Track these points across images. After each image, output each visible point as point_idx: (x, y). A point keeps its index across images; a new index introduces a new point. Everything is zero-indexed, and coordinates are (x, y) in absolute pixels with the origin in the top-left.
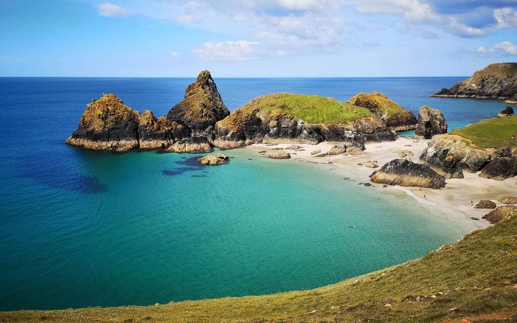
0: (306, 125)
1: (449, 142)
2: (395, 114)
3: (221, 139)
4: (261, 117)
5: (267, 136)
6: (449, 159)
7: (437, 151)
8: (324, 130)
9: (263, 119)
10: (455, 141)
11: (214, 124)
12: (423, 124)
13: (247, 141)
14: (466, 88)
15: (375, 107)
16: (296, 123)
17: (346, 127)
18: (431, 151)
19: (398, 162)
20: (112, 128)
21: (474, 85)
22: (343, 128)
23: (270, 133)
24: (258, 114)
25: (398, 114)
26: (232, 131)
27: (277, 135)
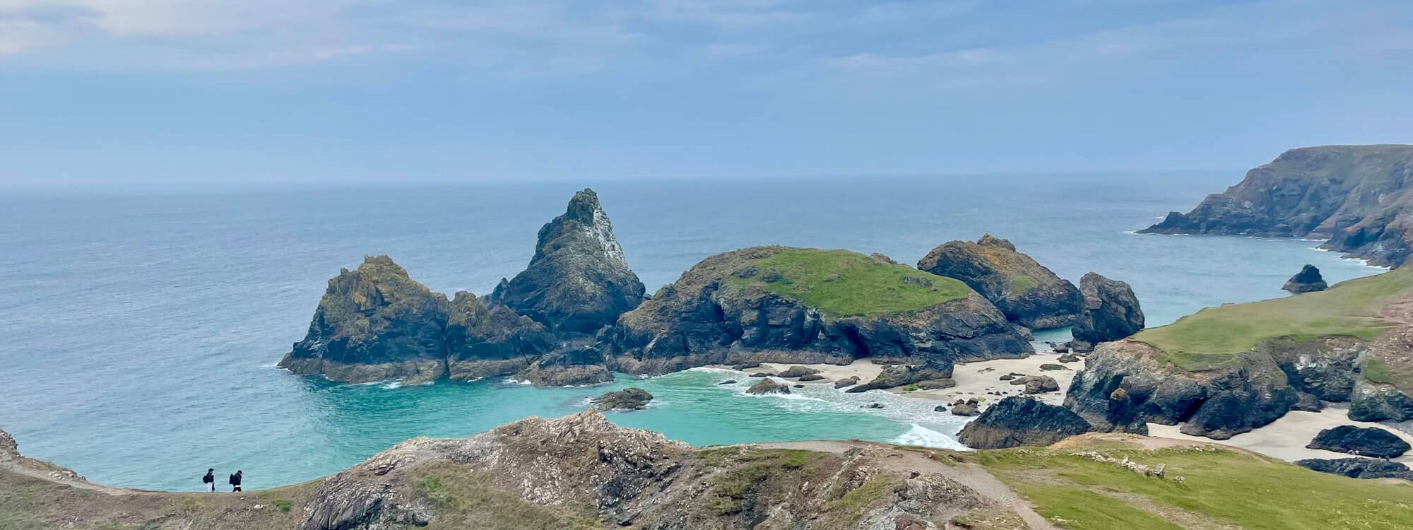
0: (823, 319)
1: (1126, 358)
2: (1033, 289)
3: (633, 353)
4: (722, 302)
5: (737, 346)
6: (1117, 395)
7: (1101, 378)
8: (865, 330)
9: (725, 306)
10: (1138, 357)
11: (613, 320)
12: (1087, 314)
13: (693, 357)
14: (1229, 212)
15: (983, 274)
16: (801, 317)
17: (914, 325)
18: (1091, 378)
19: (1013, 404)
20: (387, 334)
21: (1247, 204)
22: (906, 327)
23: (744, 338)
24: (714, 296)
25: (1040, 289)
26: (658, 335)
27: (758, 343)
